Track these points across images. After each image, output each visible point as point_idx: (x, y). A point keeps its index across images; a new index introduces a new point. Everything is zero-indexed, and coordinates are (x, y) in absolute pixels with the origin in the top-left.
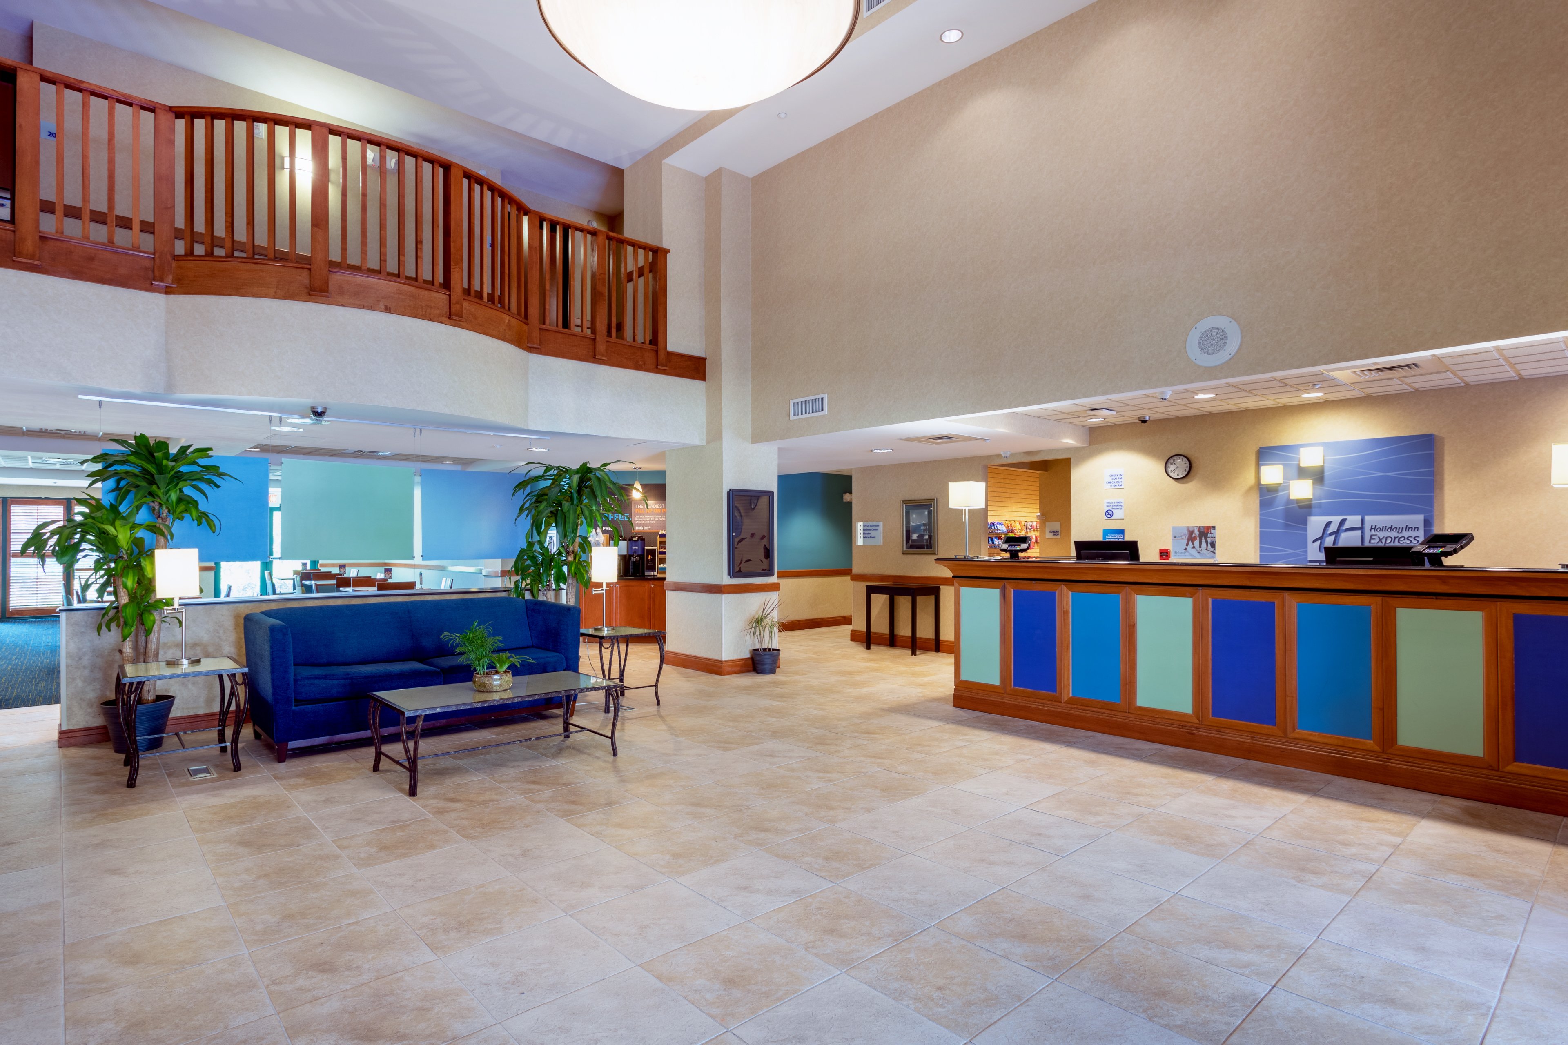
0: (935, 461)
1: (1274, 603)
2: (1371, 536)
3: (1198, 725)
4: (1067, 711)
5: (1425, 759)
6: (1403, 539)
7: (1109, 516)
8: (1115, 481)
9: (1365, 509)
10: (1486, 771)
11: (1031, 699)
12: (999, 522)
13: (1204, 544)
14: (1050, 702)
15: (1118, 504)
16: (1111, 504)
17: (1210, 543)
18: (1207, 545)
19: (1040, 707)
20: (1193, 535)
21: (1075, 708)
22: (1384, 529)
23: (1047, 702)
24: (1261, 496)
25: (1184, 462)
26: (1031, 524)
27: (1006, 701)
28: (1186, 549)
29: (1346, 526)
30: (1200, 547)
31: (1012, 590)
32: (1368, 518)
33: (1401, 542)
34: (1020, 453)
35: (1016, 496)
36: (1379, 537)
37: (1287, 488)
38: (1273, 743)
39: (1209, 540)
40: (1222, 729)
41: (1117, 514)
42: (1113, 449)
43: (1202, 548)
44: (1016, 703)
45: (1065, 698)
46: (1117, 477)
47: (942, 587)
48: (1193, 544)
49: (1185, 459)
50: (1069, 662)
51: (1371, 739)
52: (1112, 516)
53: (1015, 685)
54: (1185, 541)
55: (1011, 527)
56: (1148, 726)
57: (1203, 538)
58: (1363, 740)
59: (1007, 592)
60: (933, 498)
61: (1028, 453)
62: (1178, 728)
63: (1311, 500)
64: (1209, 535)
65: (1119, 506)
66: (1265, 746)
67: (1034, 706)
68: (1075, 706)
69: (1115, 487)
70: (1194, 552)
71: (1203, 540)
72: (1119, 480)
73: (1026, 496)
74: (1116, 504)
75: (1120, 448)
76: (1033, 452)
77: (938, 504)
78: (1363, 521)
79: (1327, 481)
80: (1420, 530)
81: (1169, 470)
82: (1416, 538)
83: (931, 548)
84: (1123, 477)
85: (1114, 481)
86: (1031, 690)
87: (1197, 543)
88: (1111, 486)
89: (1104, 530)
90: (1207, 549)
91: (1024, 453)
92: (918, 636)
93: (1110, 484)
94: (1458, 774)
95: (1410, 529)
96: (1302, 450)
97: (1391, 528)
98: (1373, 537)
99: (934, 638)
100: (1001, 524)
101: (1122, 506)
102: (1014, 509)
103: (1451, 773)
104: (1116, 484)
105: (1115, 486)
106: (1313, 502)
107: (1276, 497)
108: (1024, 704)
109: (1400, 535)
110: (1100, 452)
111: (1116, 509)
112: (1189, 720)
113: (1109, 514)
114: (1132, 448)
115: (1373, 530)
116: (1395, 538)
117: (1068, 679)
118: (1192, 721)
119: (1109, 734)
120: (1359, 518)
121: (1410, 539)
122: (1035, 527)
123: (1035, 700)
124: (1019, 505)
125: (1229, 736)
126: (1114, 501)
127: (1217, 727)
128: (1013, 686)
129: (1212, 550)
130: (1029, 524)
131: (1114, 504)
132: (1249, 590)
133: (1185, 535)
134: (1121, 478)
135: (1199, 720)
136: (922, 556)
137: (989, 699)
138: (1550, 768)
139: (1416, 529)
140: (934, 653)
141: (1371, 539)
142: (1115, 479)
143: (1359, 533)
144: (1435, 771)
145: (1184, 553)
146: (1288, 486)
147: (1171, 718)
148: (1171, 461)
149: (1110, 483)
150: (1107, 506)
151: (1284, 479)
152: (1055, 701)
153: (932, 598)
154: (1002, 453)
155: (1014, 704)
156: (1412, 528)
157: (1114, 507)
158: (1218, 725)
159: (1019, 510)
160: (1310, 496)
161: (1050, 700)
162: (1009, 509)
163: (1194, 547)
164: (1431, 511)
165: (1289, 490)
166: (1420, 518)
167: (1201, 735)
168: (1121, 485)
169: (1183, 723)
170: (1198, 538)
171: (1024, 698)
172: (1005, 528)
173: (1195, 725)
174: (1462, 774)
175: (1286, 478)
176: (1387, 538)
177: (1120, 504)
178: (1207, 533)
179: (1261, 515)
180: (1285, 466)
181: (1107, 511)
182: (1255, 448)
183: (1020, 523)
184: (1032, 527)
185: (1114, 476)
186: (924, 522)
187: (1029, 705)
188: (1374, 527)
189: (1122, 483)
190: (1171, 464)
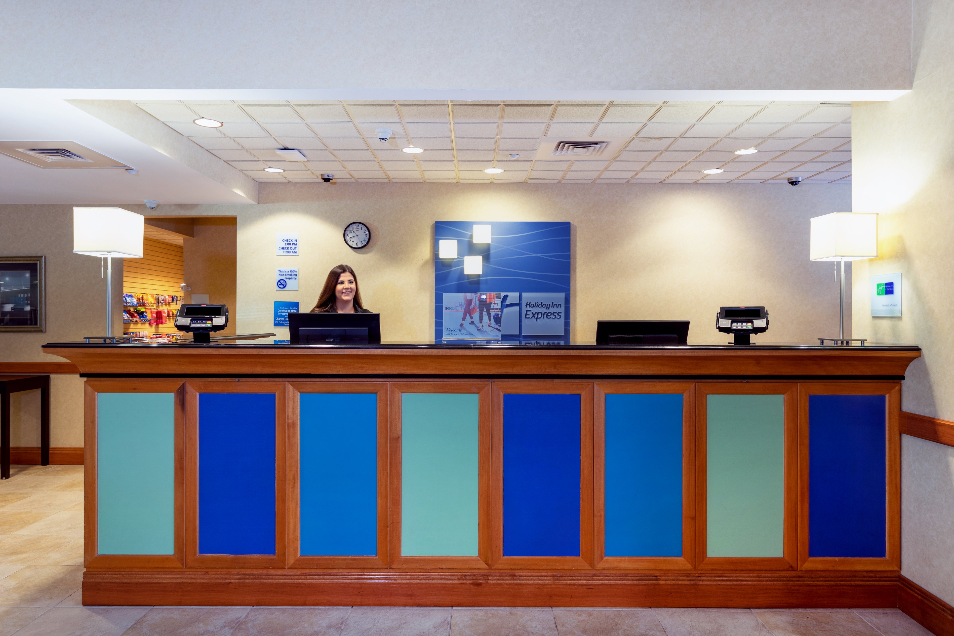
0: (42, 206)
1: (579, 396)
2: (527, 311)
3: (485, 571)
4: (292, 581)
5: (732, 570)
6: (549, 314)
7: (282, 286)
8: (289, 247)
9: (522, 288)
10: (786, 572)
11: (231, 570)
12: (128, 294)
13: (486, 318)
14: (265, 571)
15: (292, 273)
16: (284, 273)
17: (494, 317)
18: (490, 320)
19: (247, 581)
20: (472, 306)
21: (306, 574)
22: (536, 305)
23: (260, 571)
24: (436, 271)
25: (363, 231)
26: (163, 297)
27: (185, 581)
28: (462, 325)
29: (508, 302)
30: (481, 322)
31: (198, 394)
32: (524, 295)
33: (549, 317)
34: (170, 206)
35: (147, 267)
36: (532, 313)
37: (461, 263)
38: (578, 580)
39: (492, 313)
40: (516, 571)
41: (290, 283)
42: (287, 210)
43: (483, 324)
44: (205, 581)
45: (291, 561)
46: (291, 243)
47: (52, 376)
48: (471, 318)
49: (364, 228)
50: (297, 503)
51: (681, 555)
52: (285, 287)
53: (201, 552)
54: (461, 314)
55: (143, 300)
56: (418, 584)
57: (485, 310)
58: (674, 558)
59: (188, 397)
60: (39, 255)
61: (181, 206)
62: (459, 579)
63: (479, 276)
64: (492, 307)
65: (293, 275)
66: (570, 585)
67: (237, 581)
68: (307, 571)
69: (289, 254)
70: (472, 328)
71: (485, 313)
72: (294, 246)
73: (158, 268)
74: (290, 273)
75: (295, 210)
76: (187, 205)
77: (47, 264)
78: (520, 297)
79: (492, 259)
80: (561, 307)
81: (347, 238)
82: (560, 314)
83: (36, 324)
84: (297, 243)
85: (287, 246)
86: (232, 556)
87: (476, 316)
88: (284, 252)
89: (275, 302)
90: (489, 326)
91: (176, 205)
92: (12, 444)
93: (282, 250)
94: (763, 581)
95: (555, 306)
96: (475, 226)
97: (541, 304)
98: (528, 313)
99: (40, 445)
100: (131, 296)
101: (296, 275)
102: (144, 281)
103: (758, 581)
104: (289, 250)
105: (289, 252)
106: (481, 278)
107: (449, 272)
108: (219, 581)
109: (548, 311)
110: (272, 212)
111: (290, 279)
112: (474, 567)
113: (282, 284)
114: (307, 211)
115: (528, 306)
116: (544, 313)
117: (295, 531)
118: (478, 567)
119: (361, 605)
120: (517, 294)
121: (555, 314)
122: (167, 301)
123: (238, 570)
124: (150, 277)
125: (526, 580)
126: (288, 268)
127: (511, 569)
128: (198, 554)
129: (496, 326)
130: (161, 298)
131: (287, 273)
132: (550, 380)
133: (460, 305)
134: (296, 244)
135: (487, 564)
136: (21, 335)
137: (154, 581)
138: (837, 559)
139: (559, 306)
140: (40, 467)
141: (526, 314)
142: (289, 244)
143: (517, 308)
144: (743, 583)
145: (460, 330)
146: (463, 262)
147: (450, 566)
148: (350, 228)
149: (283, 248)
150: (280, 275)
151: (458, 255)
152: (273, 568)
153: (37, 394)
154: (146, 201)
155: (200, 583)
156: (556, 304)
157: (287, 277)
158: (512, 567)
159: (150, 282)
160: (480, 272)
161: (265, 568)
162: (139, 281)
163: (472, 323)
164: (569, 290)
165: (463, 265)
166: (562, 295)
167: (491, 584)
168: (296, 252)
169: (466, 571)
170: (478, 310)
171: (220, 570)
172: (135, 300)
173: (482, 571)
174: (767, 581)
175: (461, 254)
176: (538, 313)
177: (295, 273)
178: (490, 304)
179: (436, 289)
180: (459, 242)
181: (279, 281)
182: (432, 222)
183: (152, 295)
184: (164, 300)
185: (287, 240)
186: (23, 288)
187: (228, 581)
188: (529, 303)
189: (297, 250)
190: (350, 232)
